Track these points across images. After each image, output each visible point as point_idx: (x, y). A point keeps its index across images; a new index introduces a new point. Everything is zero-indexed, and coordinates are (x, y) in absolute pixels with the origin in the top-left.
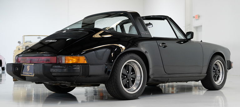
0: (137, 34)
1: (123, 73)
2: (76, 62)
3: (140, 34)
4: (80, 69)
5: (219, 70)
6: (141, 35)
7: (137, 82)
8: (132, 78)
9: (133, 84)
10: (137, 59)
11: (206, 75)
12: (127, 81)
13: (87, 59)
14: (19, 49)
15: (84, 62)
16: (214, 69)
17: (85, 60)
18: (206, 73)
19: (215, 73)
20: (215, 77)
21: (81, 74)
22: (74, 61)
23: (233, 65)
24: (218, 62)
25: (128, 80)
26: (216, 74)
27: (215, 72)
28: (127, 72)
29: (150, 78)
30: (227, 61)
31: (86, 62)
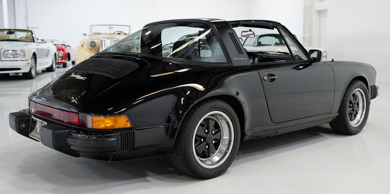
0: (226, 61)
1: (198, 134)
2: (110, 126)
3: (231, 61)
4: (118, 139)
5: (358, 104)
6: (231, 63)
7: (222, 147)
8: (214, 140)
9: (217, 150)
10: (224, 110)
11: (338, 114)
12: (205, 147)
13: (131, 119)
14: (82, 46)
15: (127, 124)
16: (351, 103)
17: (127, 121)
18: (338, 111)
19: (351, 109)
20: (351, 114)
21: (120, 149)
22: (108, 123)
23: (379, 91)
24: (357, 92)
25: (208, 144)
26: (353, 110)
27: (351, 107)
28: (205, 132)
29: (246, 135)
30: (371, 87)
31: (129, 125)
